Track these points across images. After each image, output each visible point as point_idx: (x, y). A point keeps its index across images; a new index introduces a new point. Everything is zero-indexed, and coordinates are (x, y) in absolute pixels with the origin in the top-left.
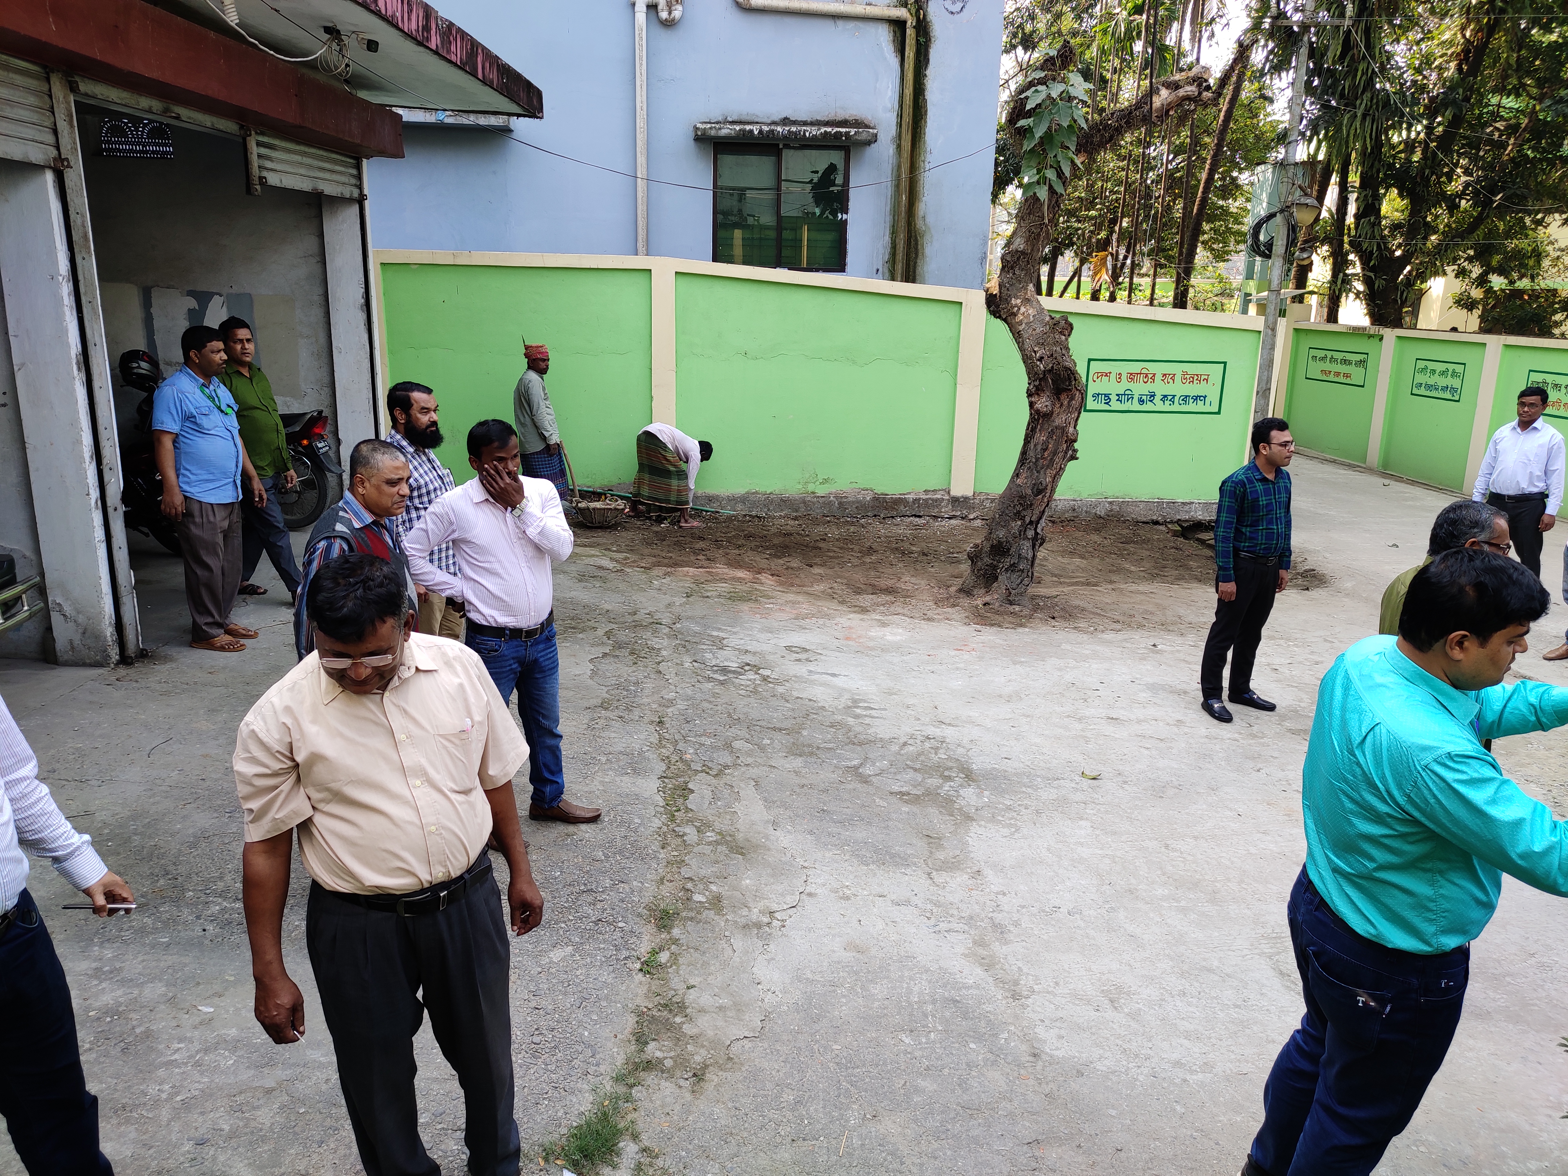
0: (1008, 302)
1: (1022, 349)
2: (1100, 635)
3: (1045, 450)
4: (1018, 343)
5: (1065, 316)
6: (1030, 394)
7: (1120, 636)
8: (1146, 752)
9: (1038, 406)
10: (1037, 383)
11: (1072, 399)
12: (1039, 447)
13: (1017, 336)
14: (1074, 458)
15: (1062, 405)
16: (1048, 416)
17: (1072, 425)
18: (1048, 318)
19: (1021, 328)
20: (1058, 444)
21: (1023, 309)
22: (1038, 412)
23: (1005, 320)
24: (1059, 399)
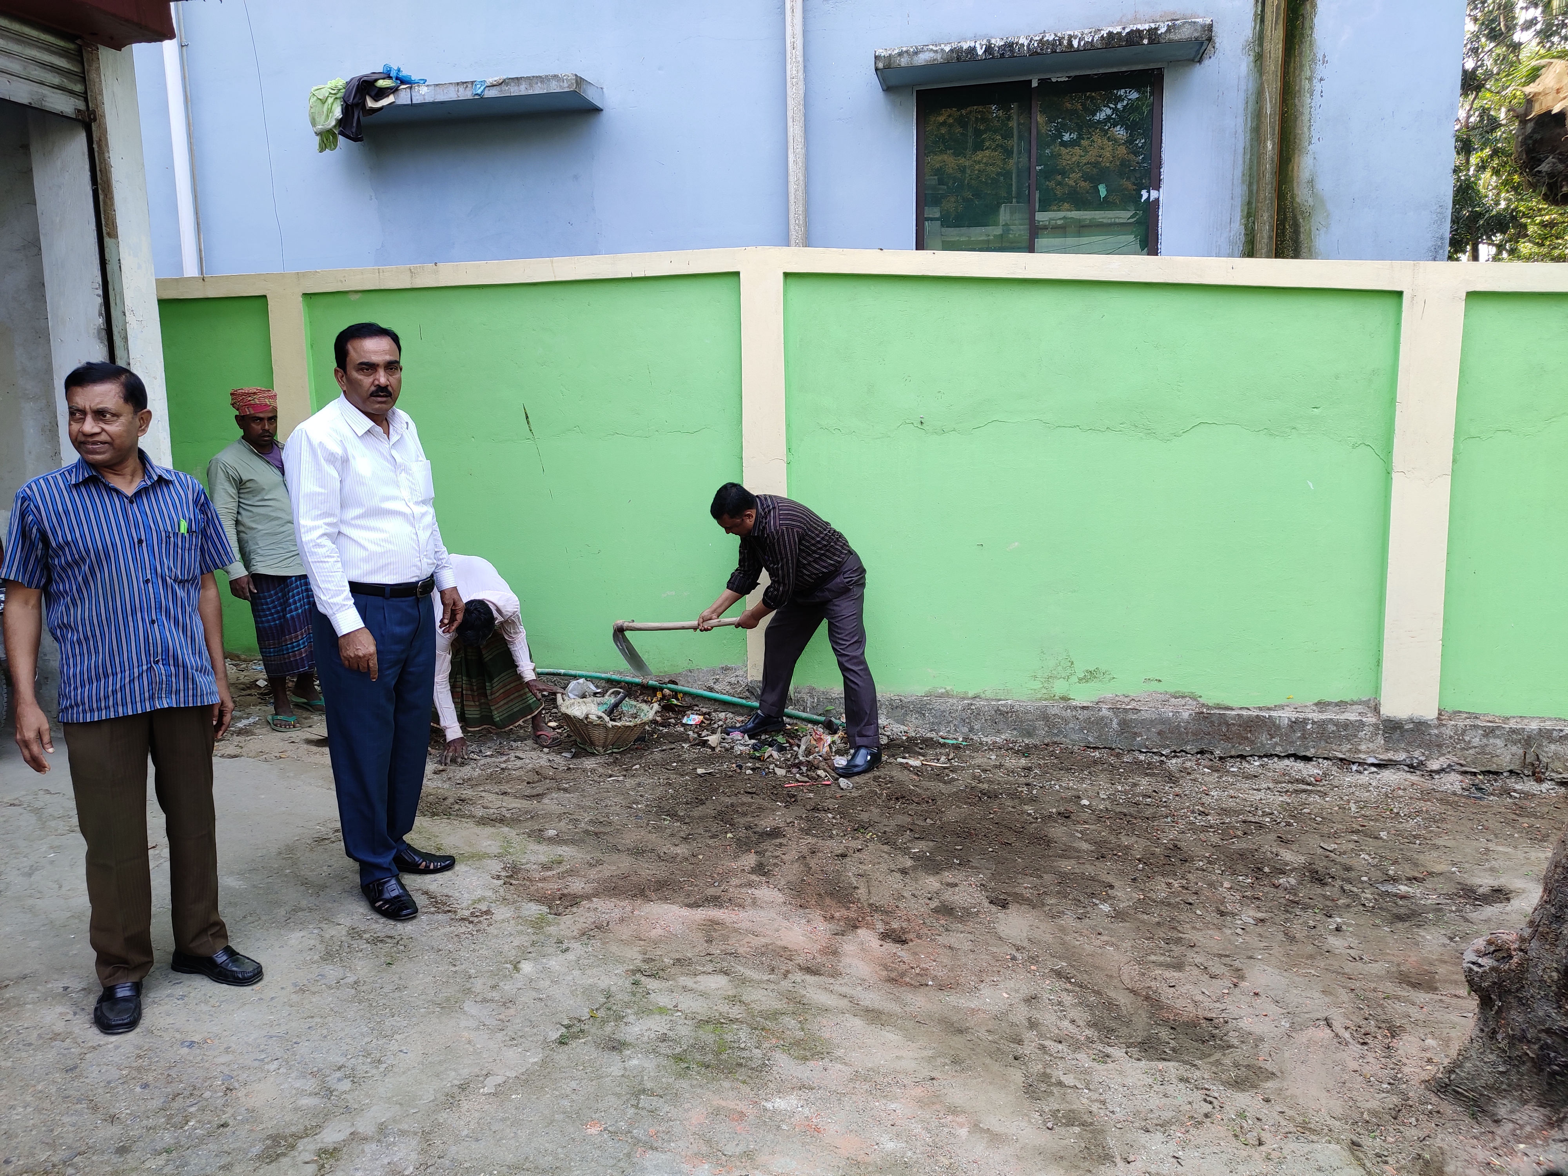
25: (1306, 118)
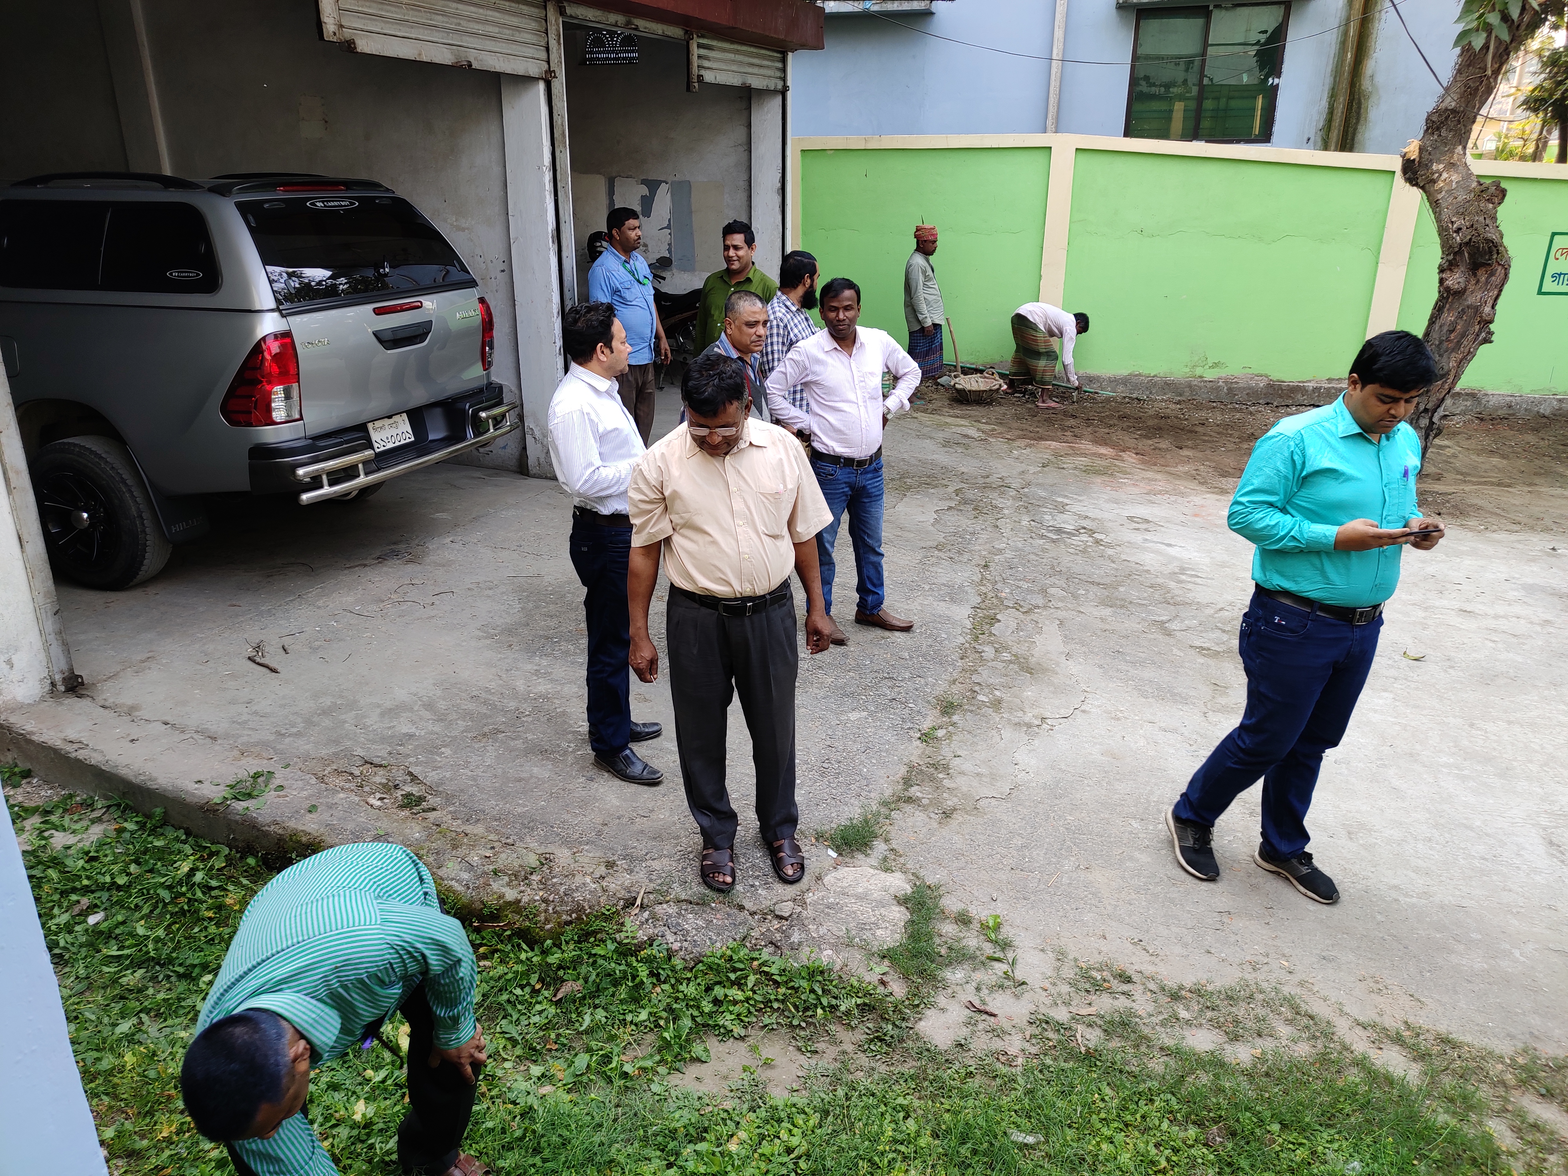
0: (1427, 167)
1: (1438, 220)
2: (1488, 534)
3: (1451, 331)
4: (1435, 213)
5: (1497, 181)
6: (1442, 270)
7: (1514, 537)
8: (1493, 645)
9: (1449, 283)
10: (1451, 257)
11: (1492, 274)
12: (1445, 329)
13: (1435, 204)
14: (1487, 341)
15: (1478, 282)
16: (1459, 294)
17: (1490, 304)
18: (1474, 184)
19: (1439, 196)
20: (1468, 325)
21: (1445, 175)
22: (1448, 289)
23: (1423, 188)
24: (1475, 275)
25: (1374, 36)
